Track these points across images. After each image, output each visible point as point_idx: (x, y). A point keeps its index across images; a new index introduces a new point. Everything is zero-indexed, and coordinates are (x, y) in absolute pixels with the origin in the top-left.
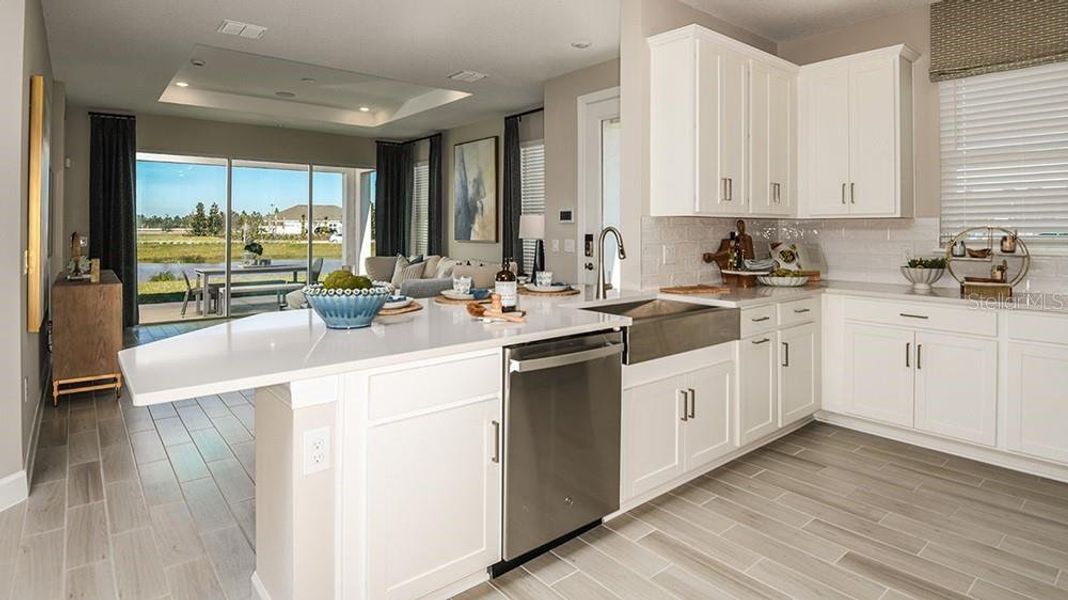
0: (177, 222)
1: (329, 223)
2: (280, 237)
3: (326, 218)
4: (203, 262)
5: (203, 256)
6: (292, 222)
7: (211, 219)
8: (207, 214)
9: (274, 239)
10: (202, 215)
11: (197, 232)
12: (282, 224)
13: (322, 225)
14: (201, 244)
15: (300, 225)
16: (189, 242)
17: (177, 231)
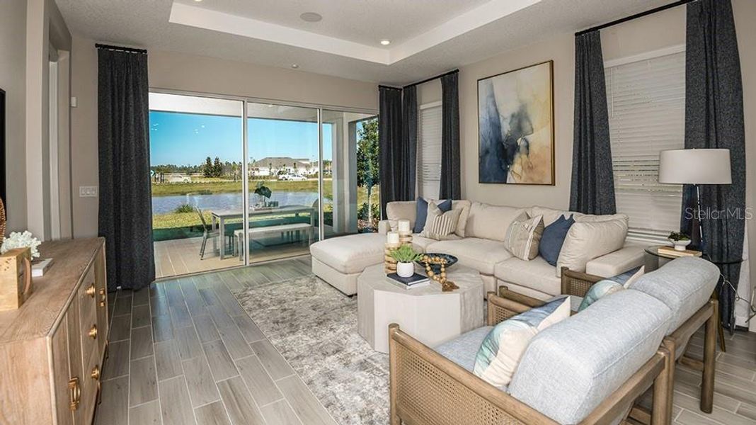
0: (196, 170)
1: (286, 168)
2: (257, 177)
3: (284, 165)
4: (211, 194)
5: (211, 190)
6: (263, 168)
7: (215, 167)
8: (213, 164)
9: (253, 179)
10: (210, 165)
11: (208, 175)
12: (258, 169)
13: (282, 170)
14: (210, 183)
15: (268, 169)
16: (203, 182)
17: (194, 175)
